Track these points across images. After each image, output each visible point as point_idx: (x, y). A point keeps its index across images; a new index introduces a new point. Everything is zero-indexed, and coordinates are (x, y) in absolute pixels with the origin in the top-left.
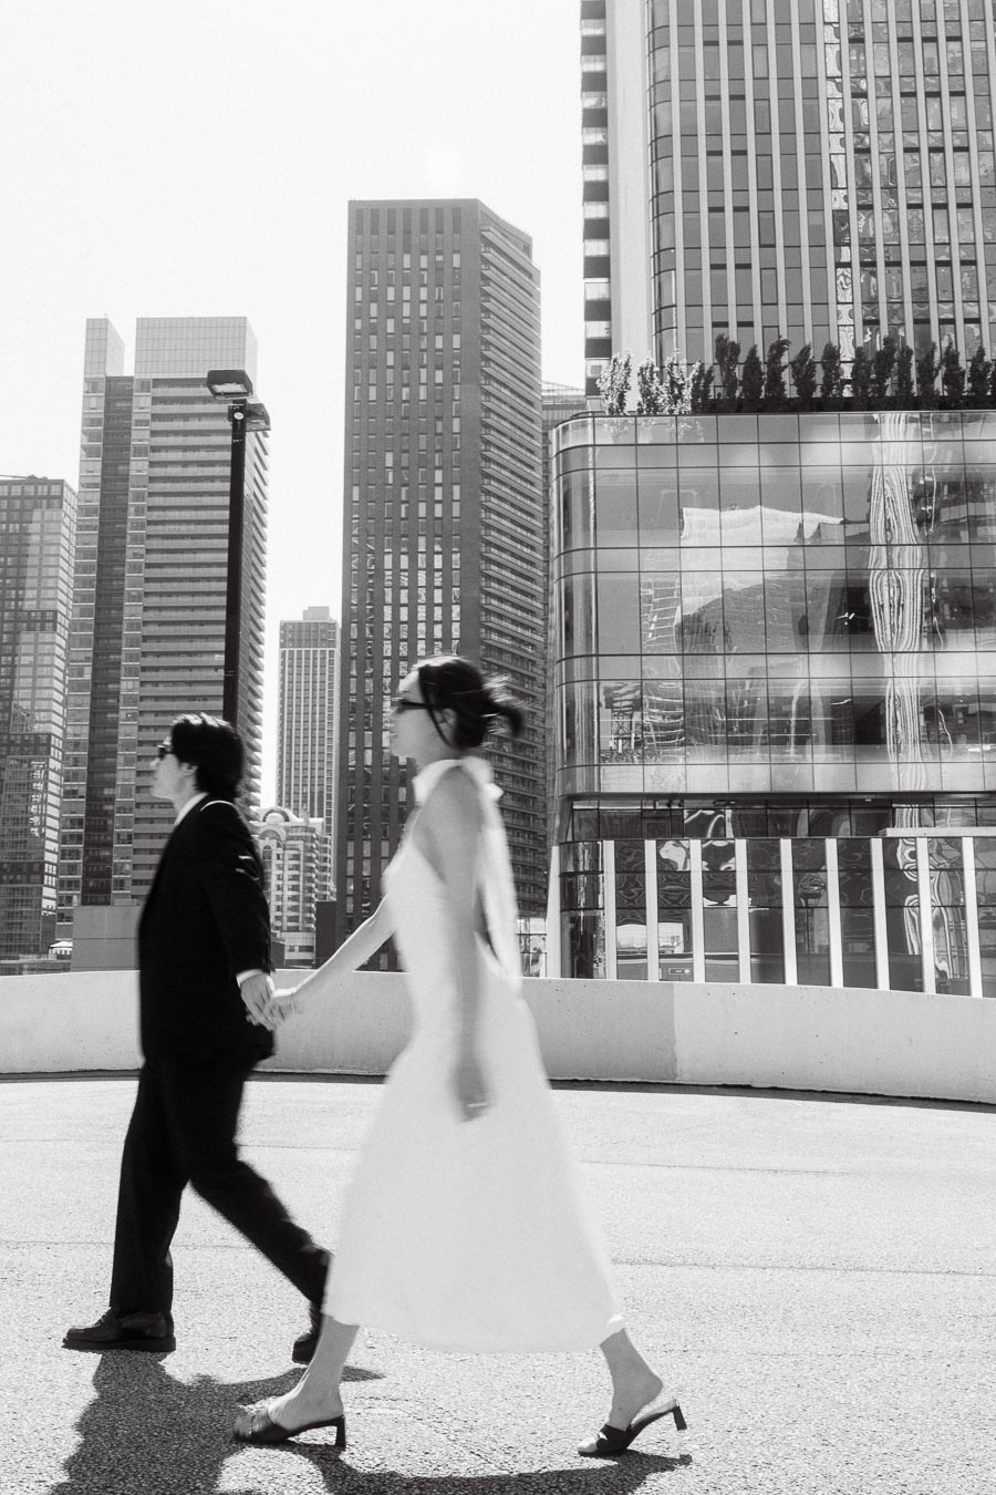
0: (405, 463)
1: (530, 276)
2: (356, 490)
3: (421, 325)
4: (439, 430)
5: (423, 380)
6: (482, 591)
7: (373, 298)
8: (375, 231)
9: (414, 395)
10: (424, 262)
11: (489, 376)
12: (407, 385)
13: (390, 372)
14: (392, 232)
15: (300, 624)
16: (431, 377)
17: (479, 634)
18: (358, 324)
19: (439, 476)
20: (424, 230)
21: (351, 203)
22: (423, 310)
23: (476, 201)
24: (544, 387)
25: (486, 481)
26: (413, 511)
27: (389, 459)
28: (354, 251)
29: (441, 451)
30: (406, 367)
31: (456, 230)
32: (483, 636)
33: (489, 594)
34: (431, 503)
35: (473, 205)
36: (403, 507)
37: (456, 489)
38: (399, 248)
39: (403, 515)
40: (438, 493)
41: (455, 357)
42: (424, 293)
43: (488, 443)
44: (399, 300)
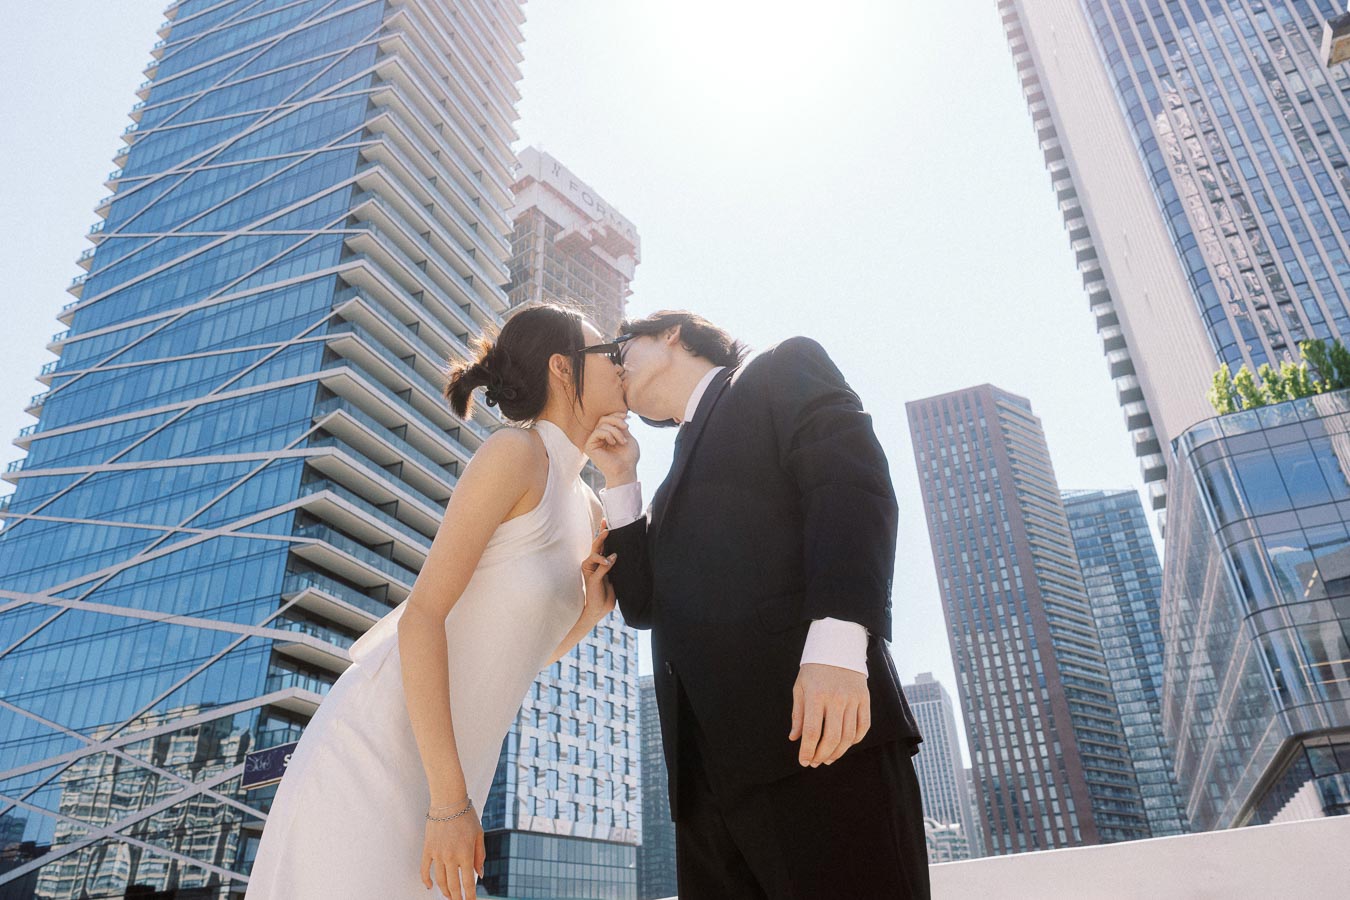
0: (976, 558)
1: (1034, 423)
2: (946, 581)
3: (968, 468)
4: (995, 531)
5: (977, 501)
6: (1053, 637)
7: (933, 457)
8: (925, 416)
9: (973, 512)
10: (961, 428)
11: (1022, 491)
12: (967, 507)
13: (954, 500)
14: (936, 415)
15: (914, 687)
16: (982, 499)
17: (1057, 668)
18: (926, 475)
19: (1002, 562)
20: (957, 409)
21: (907, 404)
22: (967, 458)
23: (988, 385)
24: (1062, 493)
25: (1036, 560)
26: (988, 589)
27: (965, 557)
28: (914, 432)
29: (1000, 545)
30: (964, 496)
31: (979, 404)
32: (1060, 669)
33: (1057, 639)
34: (1001, 581)
35: (987, 387)
36: (981, 587)
37: (1017, 570)
38: (943, 424)
39: (982, 592)
40: (1004, 574)
41: (995, 483)
42: (965, 448)
43: (1031, 534)
44: (950, 455)
